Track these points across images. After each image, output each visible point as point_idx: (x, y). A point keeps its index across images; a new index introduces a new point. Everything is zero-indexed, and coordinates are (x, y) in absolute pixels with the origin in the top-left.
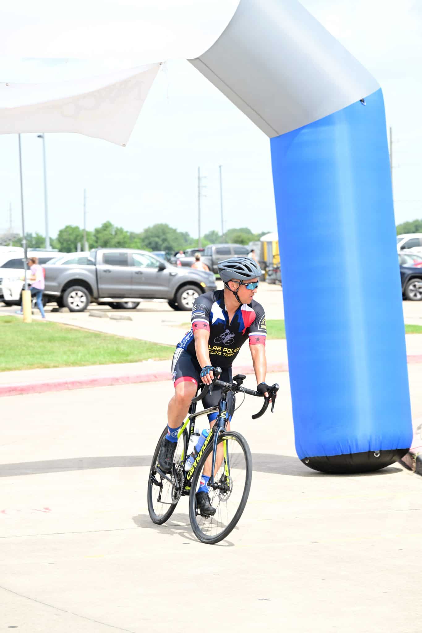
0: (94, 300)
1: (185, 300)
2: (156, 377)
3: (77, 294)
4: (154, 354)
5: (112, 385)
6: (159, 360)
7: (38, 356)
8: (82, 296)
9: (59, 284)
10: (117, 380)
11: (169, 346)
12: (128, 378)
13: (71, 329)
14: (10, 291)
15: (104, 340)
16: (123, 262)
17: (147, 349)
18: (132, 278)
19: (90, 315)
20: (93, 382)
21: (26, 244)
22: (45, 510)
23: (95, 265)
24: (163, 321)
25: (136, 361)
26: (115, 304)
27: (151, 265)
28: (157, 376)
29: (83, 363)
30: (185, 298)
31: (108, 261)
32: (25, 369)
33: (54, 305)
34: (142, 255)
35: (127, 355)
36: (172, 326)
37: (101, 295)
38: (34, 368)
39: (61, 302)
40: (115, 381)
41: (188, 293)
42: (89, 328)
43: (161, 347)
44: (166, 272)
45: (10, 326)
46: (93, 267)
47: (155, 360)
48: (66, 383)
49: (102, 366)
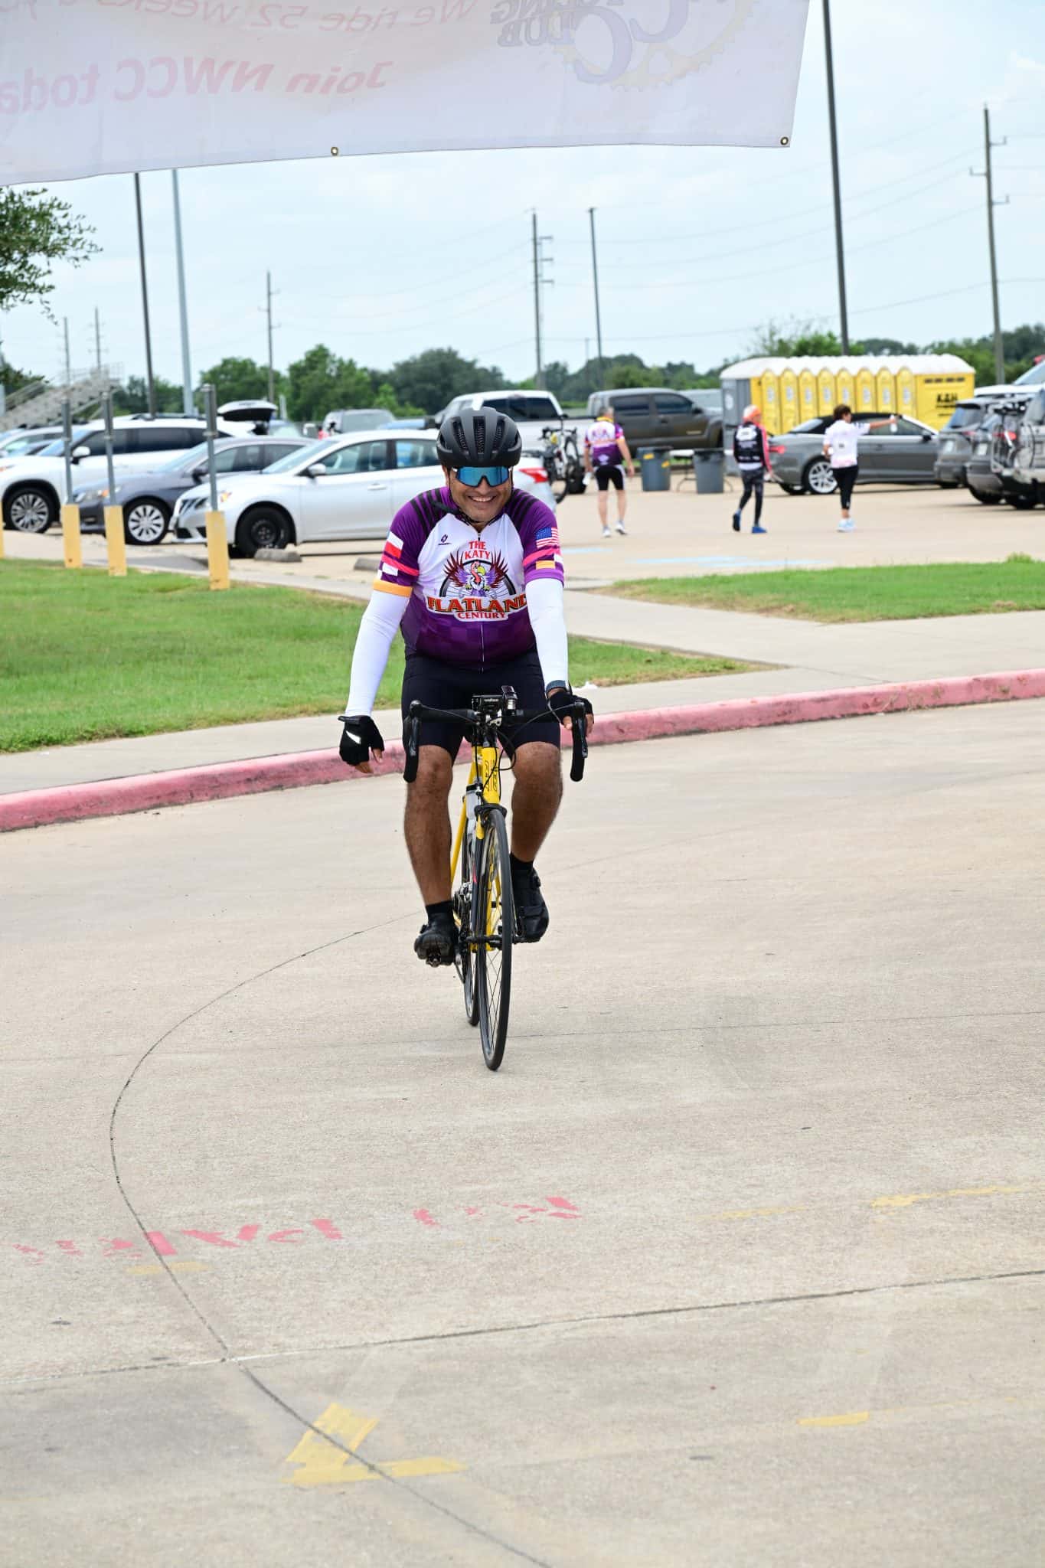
2: (622, 731)
4: (589, 669)
6: (609, 686)
7: (286, 680)
13: (342, 606)
22: (554, 1210)
28: (625, 730)
32: (271, 718)
38: (294, 716)
43: (600, 647)
45: (181, 600)
47: (600, 685)
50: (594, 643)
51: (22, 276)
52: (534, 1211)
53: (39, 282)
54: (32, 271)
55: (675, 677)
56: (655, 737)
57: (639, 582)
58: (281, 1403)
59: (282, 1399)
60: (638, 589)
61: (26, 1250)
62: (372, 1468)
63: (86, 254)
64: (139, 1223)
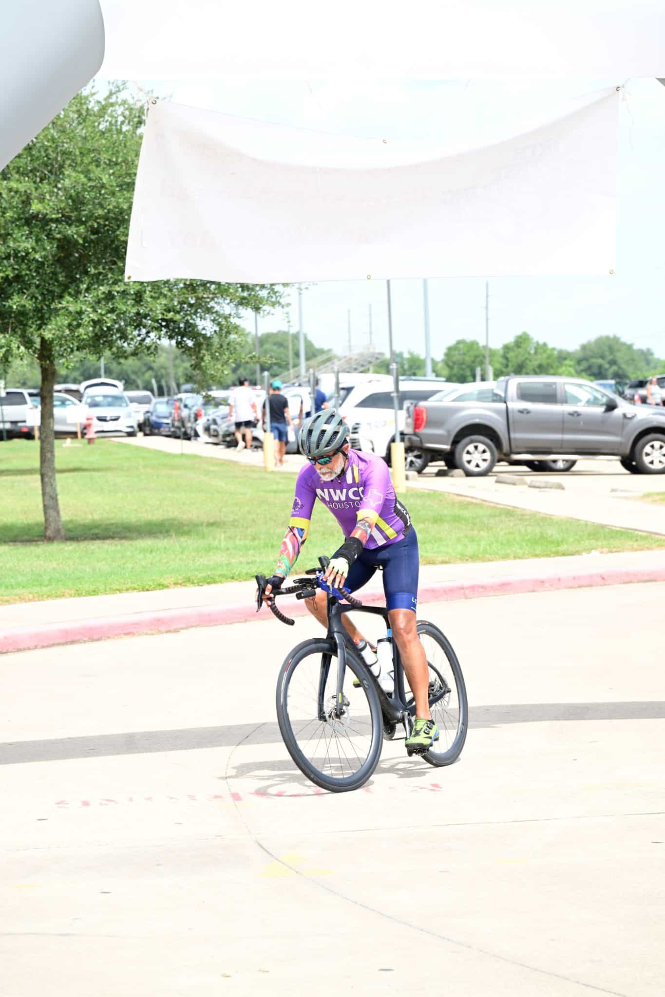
0: (503, 457)
1: (648, 457)
2: (603, 579)
3: (476, 447)
4: (600, 543)
5: (533, 591)
6: (607, 553)
8: (484, 452)
9: (449, 432)
10: (543, 582)
11: (623, 530)
12: (559, 580)
13: (470, 503)
14: (372, 442)
15: (520, 520)
16: (550, 397)
17: (589, 535)
18: (563, 422)
19: (497, 482)
20: (504, 587)
21: (397, 369)
22: (431, 788)
23: (505, 402)
24: (613, 490)
25: (572, 554)
26: (536, 463)
27: (594, 402)
28: (606, 577)
29: (488, 556)
30: (647, 454)
31: (525, 395)
33: (441, 465)
34: (580, 386)
35: (558, 545)
36: (626, 498)
37: (514, 450)
39: (451, 461)
40: (539, 585)
41: (652, 446)
42: (496, 501)
43: (611, 531)
44: (617, 412)
46: (503, 406)
47: (602, 553)
48: (462, 588)
49: (518, 561)
50: (610, 529)
51: (272, 297)
52: (421, 788)
53: (282, 301)
54: (277, 294)
55: (648, 549)
56: (624, 583)
57: (658, 494)
58: (268, 853)
59: (268, 850)
60: (657, 498)
61: (172, 798)
62: (297, 872)
63: (306, 286)
64: (229, 789)
